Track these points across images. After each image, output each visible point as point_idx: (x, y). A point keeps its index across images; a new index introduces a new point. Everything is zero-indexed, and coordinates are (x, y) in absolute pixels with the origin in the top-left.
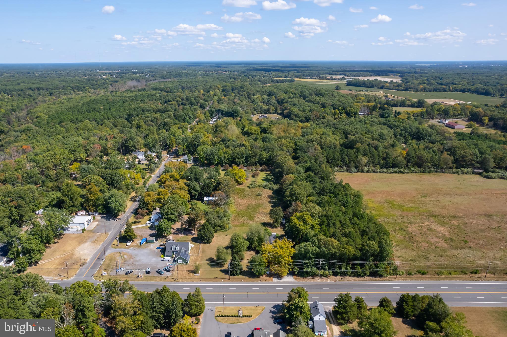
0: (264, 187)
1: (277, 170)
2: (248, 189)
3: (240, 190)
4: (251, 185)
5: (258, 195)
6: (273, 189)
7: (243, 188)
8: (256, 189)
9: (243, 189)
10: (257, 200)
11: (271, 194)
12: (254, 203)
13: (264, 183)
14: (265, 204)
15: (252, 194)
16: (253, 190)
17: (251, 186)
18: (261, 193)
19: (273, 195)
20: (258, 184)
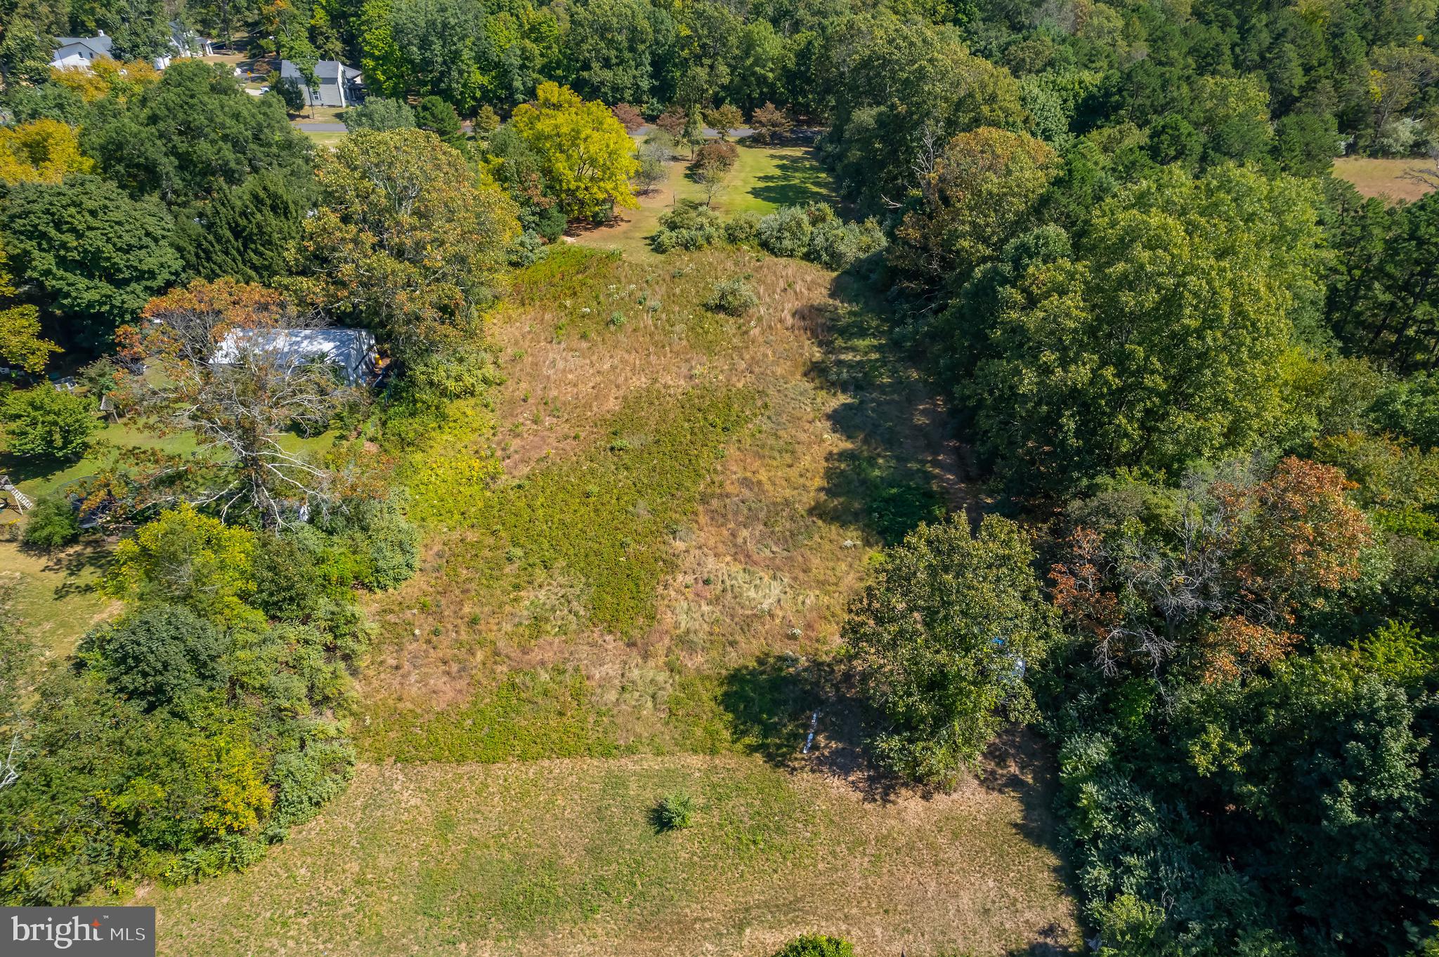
0: (765, 245)
1: (865, 115)
2: (645, 256)
3: (583, 263)
4: (673, 226)
5: (720, 308)
6: (834, 260)
7: (612, 246)
8: (709, 256)
9: (611, 256)
10: (710, 349)
11: (820, 296)
12: (675, 382)
13: (768, 216)
14: (774, 398)
15: (670, 296)
16: (686, 262)
17: (667, 237)
18: (746, 290)
19: (843, 308)
20: (723, 219)
